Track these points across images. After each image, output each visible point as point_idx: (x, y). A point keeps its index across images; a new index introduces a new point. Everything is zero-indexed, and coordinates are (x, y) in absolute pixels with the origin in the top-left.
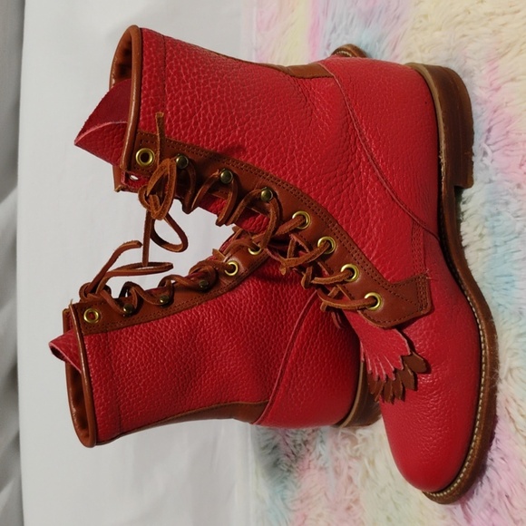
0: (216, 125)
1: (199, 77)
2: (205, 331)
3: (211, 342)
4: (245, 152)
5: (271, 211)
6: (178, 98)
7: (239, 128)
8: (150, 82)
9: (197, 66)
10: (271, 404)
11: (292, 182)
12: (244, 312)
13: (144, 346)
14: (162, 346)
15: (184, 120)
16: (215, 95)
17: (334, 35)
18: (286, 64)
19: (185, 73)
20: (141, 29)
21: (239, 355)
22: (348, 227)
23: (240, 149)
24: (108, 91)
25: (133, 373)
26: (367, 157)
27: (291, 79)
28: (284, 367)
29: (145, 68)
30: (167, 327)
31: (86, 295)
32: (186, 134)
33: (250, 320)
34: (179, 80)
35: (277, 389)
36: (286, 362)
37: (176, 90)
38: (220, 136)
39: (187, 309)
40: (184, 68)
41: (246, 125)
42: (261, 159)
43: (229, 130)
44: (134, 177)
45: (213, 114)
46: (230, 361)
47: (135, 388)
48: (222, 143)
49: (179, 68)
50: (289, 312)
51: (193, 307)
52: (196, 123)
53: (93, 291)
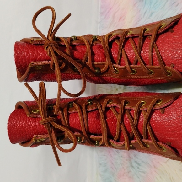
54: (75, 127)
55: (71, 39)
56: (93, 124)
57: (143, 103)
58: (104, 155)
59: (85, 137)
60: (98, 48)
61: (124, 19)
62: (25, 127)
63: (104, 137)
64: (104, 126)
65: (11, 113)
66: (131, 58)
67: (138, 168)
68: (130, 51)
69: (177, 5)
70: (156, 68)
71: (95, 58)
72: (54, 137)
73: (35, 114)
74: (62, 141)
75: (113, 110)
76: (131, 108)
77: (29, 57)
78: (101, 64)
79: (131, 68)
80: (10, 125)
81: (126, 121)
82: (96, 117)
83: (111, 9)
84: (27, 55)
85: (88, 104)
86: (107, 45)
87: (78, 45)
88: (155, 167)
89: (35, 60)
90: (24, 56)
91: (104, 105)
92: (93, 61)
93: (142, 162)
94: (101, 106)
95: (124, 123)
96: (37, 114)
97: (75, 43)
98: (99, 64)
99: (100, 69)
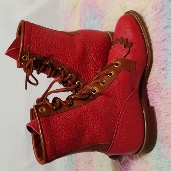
0: (46, 49)
1: (41, 35)
2: (86, 115)
3: (89, 119)
4: (55, 57)
5: (62, 74)
6: (35, 41)
7: (53, 50)
8: (27, 37)
9: (41, 32)
10: (113, 144)
11: (68, 65)
12: (101, 107)
13: (63, 121)
14: (70, 121)
15: (36, 48)
16: (46, 40)
17: (86, 22)
18: (68, 31)
19: (37, 34)
20: (25, 21)
21: (100, 124)
22: (85, 78)
23: (53, 56)
24: (16, 38)
25: (59, 132)
26: (91, 58)
27: (69, 36)
28: (117, 129)
29: (25, 33)
30: (72, 114)
31: (39, 102)
32: (37, 51)
33: (103, 110)
34: (35, 36)
35: (115, 138)
36: (118, 127)
37: (34, 39)
38: (47, 52)
39: (79, 107)
40: (37, 33)
41: (55, 49)
42: (59, 59)
43: (50, 50)
44: (22, 64)
45: (45, 46)
46: (97, 127)
47: (61, 138)
48: (48, 54)
49: (35, 33)
50: (118, 107)
51: (81, 106)
52: (40, 48)
53: (42, 101)
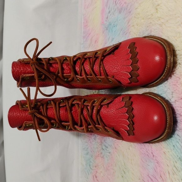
54: (51, 117)
55: (49, 59)
56: (63, 115)
57: (96, 101)
58: (86, 142)
59: (58, 124)
60: (66, 65)
61: (98, 42)
62: (19, 116)
63: (70, 123)
64: (69, 116)
65: (10, 107)
66: (88, 72)
67: (106, 150)
68: (87, 66)
69: (126, 34)
70: (102, 78)
71: (65, 72)
72: (36, 123)
73: (25, 108)
74: (43, 126)
75: (76, 105)
76: (88, 104)
77: (21, 72)
78: (68, 76)
79: (87, 78)
80: (9, 115)
81: (85, 113)
82: (65, 110)
83: (90, 34)
84: (19, 70)
85: (61, 102)
86: (72, 63)
87: (54, 63)
88: (116, 148)
89: (25, 73)
90: (18, 71)
91: (70, 102)
92: (63, 73)
93: (109, 145)
94: (68, 103)
95: (83, 114)
96: (26, 108)
97: (51, 62)
98: (67, 76)
99: (68, 79)
